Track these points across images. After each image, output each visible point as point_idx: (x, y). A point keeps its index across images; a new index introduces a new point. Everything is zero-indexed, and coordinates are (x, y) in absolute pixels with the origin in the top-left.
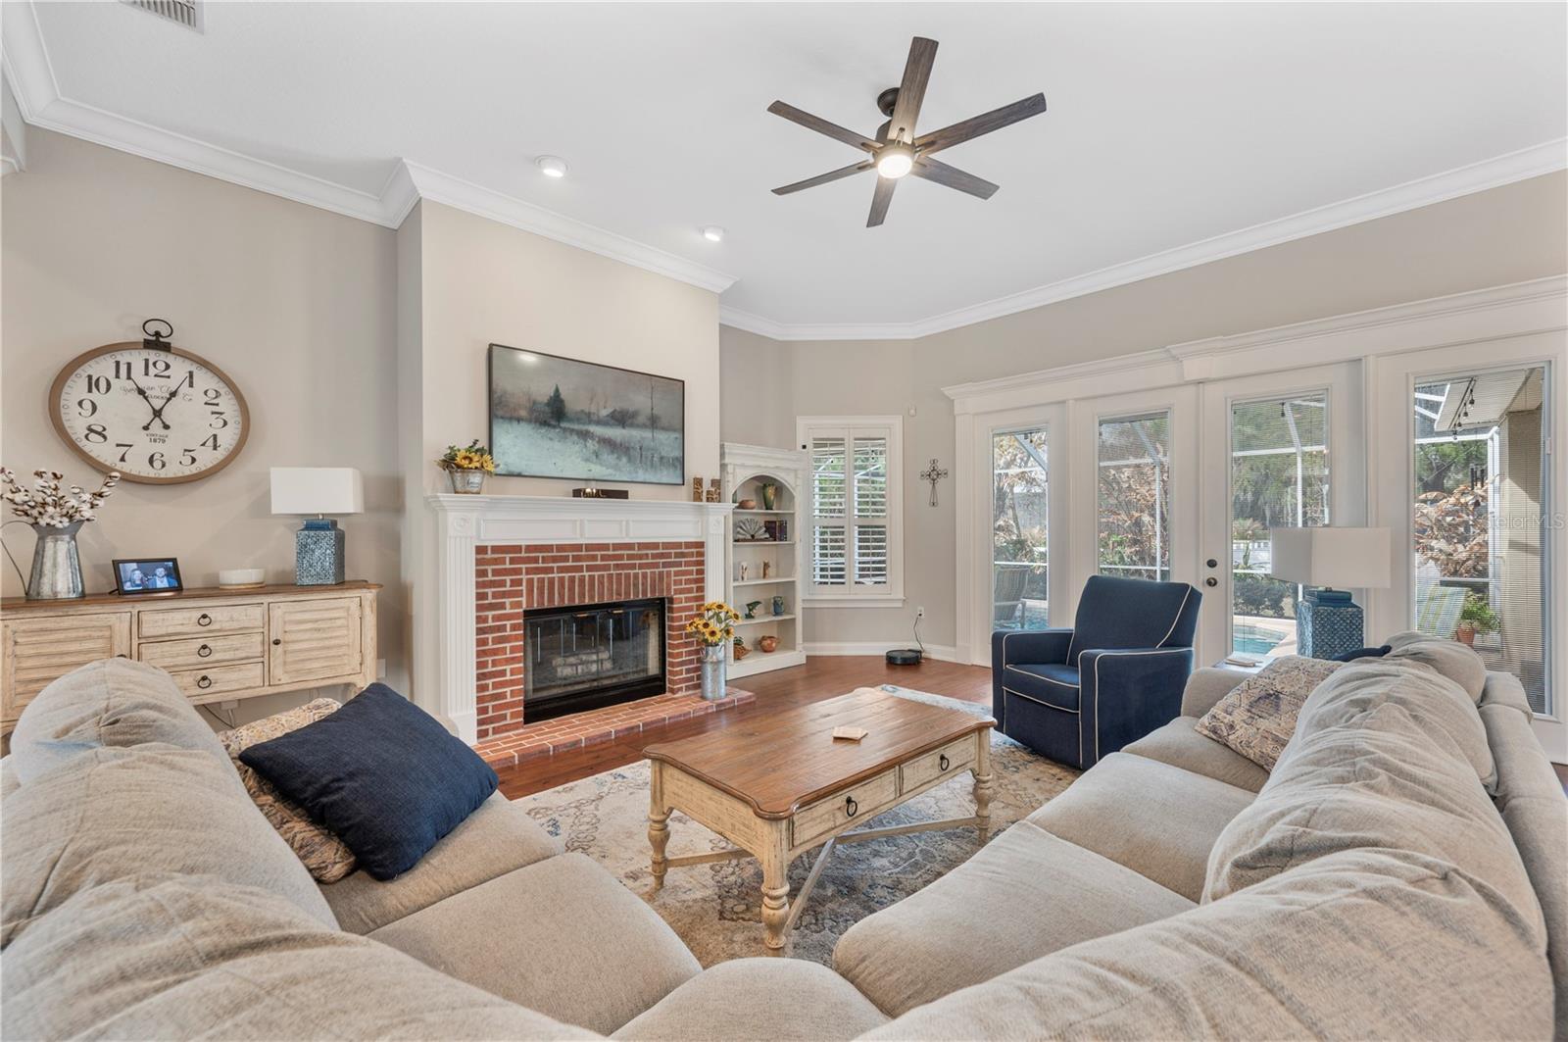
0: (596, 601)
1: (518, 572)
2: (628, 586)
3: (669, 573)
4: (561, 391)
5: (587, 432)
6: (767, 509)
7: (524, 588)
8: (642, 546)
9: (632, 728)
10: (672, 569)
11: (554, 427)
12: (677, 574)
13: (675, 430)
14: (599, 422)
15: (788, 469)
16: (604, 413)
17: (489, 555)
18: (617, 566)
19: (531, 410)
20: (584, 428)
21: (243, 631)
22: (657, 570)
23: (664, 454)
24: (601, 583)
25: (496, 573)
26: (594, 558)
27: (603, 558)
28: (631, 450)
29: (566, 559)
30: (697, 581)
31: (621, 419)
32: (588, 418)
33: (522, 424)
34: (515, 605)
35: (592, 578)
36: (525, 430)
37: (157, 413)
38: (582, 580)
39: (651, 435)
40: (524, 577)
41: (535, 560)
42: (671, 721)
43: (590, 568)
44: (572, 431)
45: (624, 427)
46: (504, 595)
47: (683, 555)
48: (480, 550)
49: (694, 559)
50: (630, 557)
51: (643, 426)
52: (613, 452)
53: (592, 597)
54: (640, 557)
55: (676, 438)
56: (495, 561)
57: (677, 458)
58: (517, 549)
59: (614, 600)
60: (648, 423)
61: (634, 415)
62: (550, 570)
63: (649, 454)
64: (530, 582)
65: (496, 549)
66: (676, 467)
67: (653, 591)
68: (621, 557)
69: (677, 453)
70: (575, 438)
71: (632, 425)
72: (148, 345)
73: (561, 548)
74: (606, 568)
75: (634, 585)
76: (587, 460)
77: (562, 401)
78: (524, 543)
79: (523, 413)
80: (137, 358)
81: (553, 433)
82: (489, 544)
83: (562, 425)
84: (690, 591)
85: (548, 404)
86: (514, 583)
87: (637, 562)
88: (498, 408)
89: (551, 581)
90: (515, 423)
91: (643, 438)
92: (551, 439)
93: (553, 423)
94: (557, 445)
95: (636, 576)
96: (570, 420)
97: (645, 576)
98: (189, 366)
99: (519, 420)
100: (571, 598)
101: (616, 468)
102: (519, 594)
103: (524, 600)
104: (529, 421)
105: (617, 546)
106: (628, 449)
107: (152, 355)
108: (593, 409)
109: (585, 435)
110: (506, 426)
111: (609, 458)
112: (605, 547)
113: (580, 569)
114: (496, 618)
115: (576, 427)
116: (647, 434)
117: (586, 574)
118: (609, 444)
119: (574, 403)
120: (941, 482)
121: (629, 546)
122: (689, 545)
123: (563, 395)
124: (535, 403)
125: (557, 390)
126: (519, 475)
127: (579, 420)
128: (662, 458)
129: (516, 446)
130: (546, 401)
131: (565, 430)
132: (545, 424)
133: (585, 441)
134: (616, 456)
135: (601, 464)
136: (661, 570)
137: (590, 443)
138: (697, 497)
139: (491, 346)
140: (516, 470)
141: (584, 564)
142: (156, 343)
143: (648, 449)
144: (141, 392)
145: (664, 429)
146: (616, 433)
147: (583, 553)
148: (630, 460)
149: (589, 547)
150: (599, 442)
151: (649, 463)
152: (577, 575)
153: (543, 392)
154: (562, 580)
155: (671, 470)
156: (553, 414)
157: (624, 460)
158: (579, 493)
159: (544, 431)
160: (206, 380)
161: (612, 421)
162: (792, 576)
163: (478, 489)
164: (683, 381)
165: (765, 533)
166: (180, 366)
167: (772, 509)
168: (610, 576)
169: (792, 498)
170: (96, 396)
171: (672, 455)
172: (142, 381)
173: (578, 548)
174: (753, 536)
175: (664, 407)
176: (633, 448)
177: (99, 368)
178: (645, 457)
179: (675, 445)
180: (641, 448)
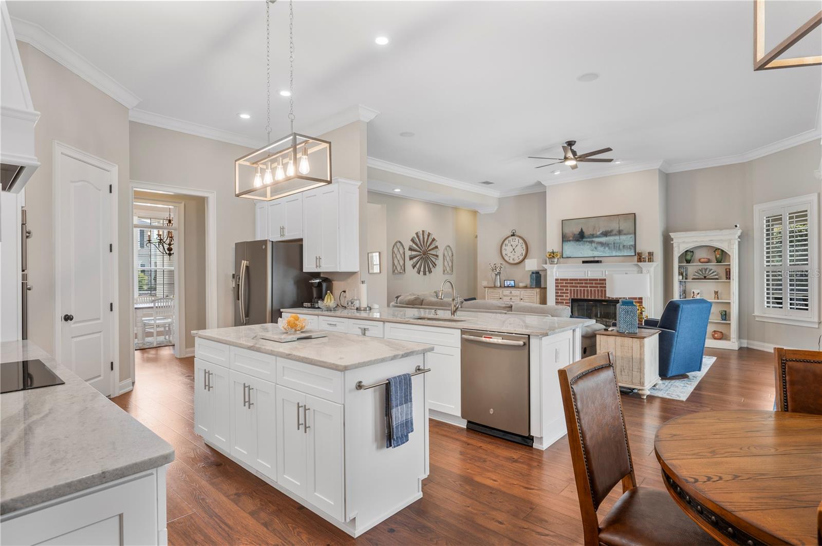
0: (593, 298)
1: (567, 286)
2: (605, 294)
5: (592, 241)
6: (717, 262)
7: (569, 291)
11: (580, 241)
13: (630, 234)
14: (597, 237)
16: (598, 233)
17: (559, 281)
18: (601, 287)
19: (573, 237)
20: (591, 240)
21: (516, 296)
23: (625, 244)
24: (595, 292)
25: (561, 286)
26: (592, 283)
27: (595, 283)
28: (610, 245)
29: (582, 283)
31: (605, 234)
32: (593, 236)
33: (571, 242)
34: (566, 296)
35: (591, 290)
36: (572, 243)
37: (514, 249)
38: (588, 290)
39: (618, 238)
40: (569, 288)
41: (573, 283)
43: (590, 287)
44: (587, 241)
45: (607, 237)
46: (563, 293)
48: (557, 280)
51: (616, 235)
52: (602, 246)
53: (591, 297)
55: (631, 237)
56: (561, 283)
57: (632, 245)
58: (567, 280)
59: (600, 298)
60: (617, 233)
61: (611, 231)
62: (577, 287)
63: (618, 245)
64: (571, 290)
65: (561, 280)
66: (631, 249)
69: (633, 243)
70: (588, 243)
71: (610, 236)
72: (512, 235)
73: (580, 280)
74: (597, 287)
76: (592, 250)
78: (569, 278)
79: (571, 238)
80: (510, 238)
81: (580, 243)
82: (559, 278)
83: (584, 240)
85: (579, 234)
86: (566, 290)
88: (565, 239)
89: (577, 290)
90: (568, 242)
91: (615, 240)
92: (580, 245)
93: (581, 240)
94: (582, 247)
96: (586, 238)
98: (518, 238)
99: (570, 241)
100: (584, 296)
101: (604, 252)
102: (568, 293)
103: (569, 295)
104: (573, 241)
106: (608, 244)
107: (513, 237)
108: (594, 233)
109: (591, 242)
110: (566, 243)
111: (600, 248)
112: (597, 280)
113: (587, 287)
114: (561, 299)
115: (589, 240)
116: (617, 238)
117: (589, 289)
118: (602, 244)
119: (587, 232)
123: (584, 231)
124: (575, 235)
125: (582, 229)
126: (570, 258)
127: (589, 237)
128: (624, 246)
129: (571, 249)
130: (578, 233)
131: (584, 241)
132: (578, 241)
133: (592, 244)
134: (603, 248)
135: (597, 251)
137: (593, 244)
138: (640, 260)
139: (562, 220)
140: (569, 256)
141: (589, 285)
142: (513, 235)
143: (617, 243)
144: (512, 245)
145: (625, 234)
146: (603, 239)
147: (588, 282)
148: (609, 248)
149: (590, 280)
150: (597, 244)
151: (618, 249)
152: (586, 289)
153: (577, 230)
154: (581, 290)
155: (629, 250)
156: (581, 237)
157: (607, 248)
158: (584, 262)
159: (577, 243)
160: (521, 241)
161: (602, 236)
162: (730, 300)
163: (556, 263)
164: (635, 214)
165: (716, 275)
166: (517, 238)
167: (721, 262)
168: (598, 290)
169: (730, 256)
170: (506, 248)
171: (629, 244)
172: (512, 243)
173: (587, 280)
174: (705, 277)
175: (626, 226)
176: (611, 244)
177: (507, 242)
178: (616, 246)
179: (631, 240)
180: (614, 243)
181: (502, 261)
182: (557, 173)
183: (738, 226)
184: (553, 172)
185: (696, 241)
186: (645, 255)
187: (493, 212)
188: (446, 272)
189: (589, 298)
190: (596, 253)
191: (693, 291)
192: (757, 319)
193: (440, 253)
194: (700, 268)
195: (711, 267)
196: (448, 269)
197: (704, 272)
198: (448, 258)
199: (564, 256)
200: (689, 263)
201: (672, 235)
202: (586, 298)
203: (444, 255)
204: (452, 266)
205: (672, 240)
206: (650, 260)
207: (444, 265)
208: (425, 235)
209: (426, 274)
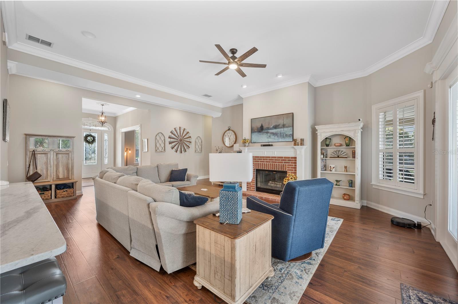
2: (275, 167)
3: (286, 165)
4: (263, 124)
5: (268, 132)
6: (346, 146)
8: (278, 157)
10: (287, 164)
11: (261, 132)
12: (288, 165)
13: (290, 127)
14: (271, 129)
15: (349, 130)
16: (271, 127)
18: (272, 162)
19: (257, 130)
20: (267, 131)
22: (282, 164)
23: (287, 134)
24: (269, 165)
26: (267, 160)
27: (269, 160)
29: (262, 159)
30: (294, 168)
31: (276, 127)
32: (268, 129)
35: (266, 164)
36: (256, 133)
37: (229, 138)
38: (264, 164)
39: (283, 129)
41: (256, 159)
43: (266, 162)
44: (265, 132)
45: (276, 129)
47: (290, 160)
49: (294, 162)
50: (275, 160)
51: (281, 128)
52: (273, 135)
54: (278, 160)
55: (291, 129)
57: (291, 134)
59: (271, 169)
60: (282, 127)
61: (279, 125)
62: (258, 161)
63: (283, 134)
66: (290, 137)
67: (281, 169)
68: (273, 160)
70: (265, 134)
71: (278, 128)
73: (261, 157)
74: (270, 162)
75: (276, 167)
76: (268, 138)
77: (263, 126)
78: (254, 156)
80: (228, 132)
81: (261, 133)
83: (263, 131)
84: (292, 170)
85: (260, 128)
87: (277, 161)
88: (253, 131)
90: (255, 133)
91: (281, 131)
94: (262, 136)
95: (277, 164)
96: (264, 130)
97: (279, 165)
99: (255, 132)
100: (262, 168)
101: (274, 139)
104: (257, 132)
105: (272, 157)
106: (277, 134)
107: (229, 131)
108: (269, 127)
109: (267, 133)
110: (253, 134)
111: (272, 137)
112: (269, 157)
113: (264, 162)
115: (266, 131)
116: (282, 129)
117: (265, 163)
118: (273, 134)
119: (265, 126)
121: (275, 157)
122: (292, 158)
123: (263, 125)
124: (258, 128)
125: (262, 124)
126: (255, 143)
127: (266, 130)
128: (286, 135)
129: (256, 137)
130: (260, 127)
131: (263, 132)
132: (260, 132)
133: (267, 134)
134: (274, 136)
136: (284, 164)
137: (268, 134)
138: (295, 145)
139: (251, 119)
140: (255, 142)
141: (265, 161)
143: (282, 133)
144: (228, 136)
145: (287, 127)
146: (274, 131)
147: (265, 158)
148: (277, 137)
149: (266, 157)
150: (270, 134)
151: (282, 136)
153: (259, 125)
154: (261, 163)
155: (289, 138)
156: (261, 129)
157: (276, 137)
158: (262, 145)
159: (259, 133)
160: (233, 133)
161: (273, 128)
162: (355, 172)
163: (247, 146)
164: (293, 113)
165: (345, 155)
166: (231, 132)
167: (349, 146)
168: (271, 164)
169: (355, 141)
170: (225, 137)
171: (289, 134)
172: (229, 134)
173: (264, 157)
174: (338, 156)
175: (287, 121)
176: (278, 134)
177: (226, 134)
179: (291, 131)
180: (280, 133)
181: (223, 146)
182: (245, 87)
183: (361, 120)
184: (242, 86)
185: (332, 131)
186: (299, 141)
187: (220, 116)
188: (197, 151)
189: (265, 169)
190: (270, 140)
191: (330, 165)
192: (374, 187)
193: (193, 140)
194: (335, 150)
195: (342, 150)
196: (198, 150)
197: (338, 153)
198: (199, 144)
199: (252, 142)
200: (328, 146)
201: (317, 127)
202: (263, 169)
203: (196, 142)
204: (201, 148)
205: (317, 130)
206: (302, 144)
207: (196, 147)
208: (181, 130)
209: (181, 153)
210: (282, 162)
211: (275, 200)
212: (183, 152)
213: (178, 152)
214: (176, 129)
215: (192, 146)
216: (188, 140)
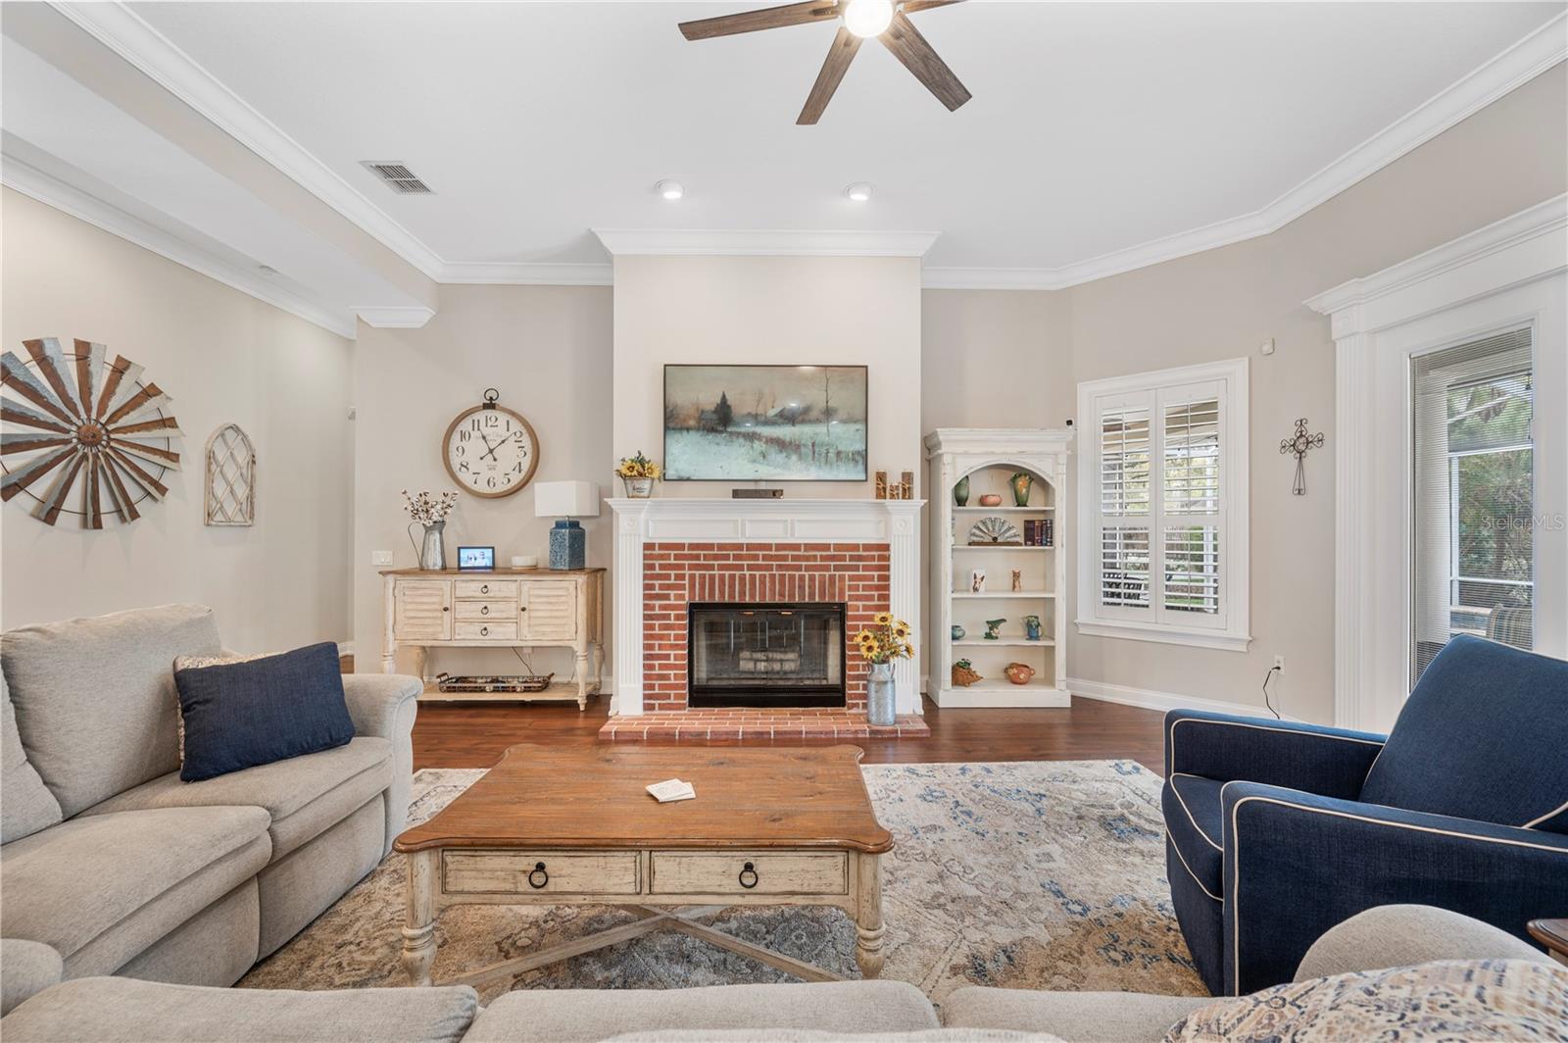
0: (758, 600)
1: (681, 567)
2: (792, 588)
3: (842, 578)
4: (727, 397)
5: (754, 434)
6: (1019, 505)
7: (686, 582)
8: (809, 547)
9: (762, 733)
10: (847, 573)
11: (721, 432)
12: (851, 578)
13: (855, 422)
14: (768, 422)
16: (772, 413)
17: (657, 552)
18: (780, 567)
19: (700, 419)
20: (750, 430)
21: (505, 599)
22: (827, 574)
23: (840, 448)
24: (763, 583)
25: (662, 567)
26: (756, 557)
27: (765, 558)
28: (802, 448)
29: (727, 557)
30: (878, 588)
31: (789, 418)
32: (755, 419)
33: (692, 433)
34: (678, 597)
35: (753, 577)
36: (694, 437)
37: (491, 451)
38: (742, 578)
39: (825, 429)
40: (687, 572)
41: (697, 557)
42: (810, 736)
43: (750, 568)
44: (738, 434)
45: (793, 425)
46: (669, 587)
47: (860, 558)
48: (648, 546)
49: (876, 563)
50: (795, 558)
51: (817, 421)
52: (781, 452)
53: (753, 596)
54: (807, 558)
55: (857, 430)
56: (662, 557)
57: (859, 453)
58: (681, 546)
59: (777, 600)
60: (822, 417)
61: (806, 411)
62: (712, 568)
63: (823, 450)
64: (692, 577)
65: (662, 546)
66: (857, 462)
67: (822, 594)
68: (785, 558)
69: (860, 447)
70: (741, 440)
71: (803, 422)
72: (486, 406)
73: (721, 547)
74: (769, 568)
75: (800, 587)
76: (754, 461)
77: (729, 407)
78: (687, 541)
79: (692, 423)
80: (481, 416)
81: (720, 438)
82: (657, 541)
83: (729, 430)
84: (870, 598)
85: (716, 411)
86: (677, 577)
87: (804, 563)
88: (672, 422)
89: (712, 577)
90: (685, 433)
91: (816, 434)
92: (718, 444)
93: (720, 428)
94: (723, 449)
95: (802, 578)
96: (737, 425)
97: (812, 579)
98: (507, 417)
99: (688, 429)
100: (732, 595)
101: (785, 467)
102: (682, 587)
103: (686, 593)
104: (698, 429)
105: (780, 547)
106: (798, 447)
107: (489, 413)
108: (760, 411)
109: (751, 437)
110: (677, 436)
111: (776, 457)
112: (767, 547)
113: (740, 568)
114: (662, 607)
115: (743, 430)
116: (822, 429)
117: (747, 573)
118: (781, 444)
119: (740, 406)
120: (1312, 454)
121: (796, 547)
122: (867, 547)
123: (730, 402)
124: (703, 412)
125: (724, 397)
126: (688, 480)
127: (745, 423)
128: (839, 453)
129: (690, 454)
130: (713, 409)
131: (731, 434)
132: (712, 430)
133: (752, 442)
134: (784, 454)
135: (768, 465)
136: (833, 573)
137: (756, 444)
138: (881, 493)
139: (665, 366)
140: (685, 475)
141: (745, 563)
142: (490, 405)
143: (822, 445)
144: (484, 438)
145: (841, 421)
146: (785, 432)
147: (745, 552)
148: (800, 458)
149: (750, 547)
150: (766, 442)
151: (823, 460)
152: (738, 573)
153: (709, 400)
154: (722, 577)
155: (851, 465)
156: (720, 420)
157: (794, 457)
158: (736, 494)
159: (711, 437)
160: (515, 426)
161: (781, 420)
162: (1053, 592)
163: (646, 493)
164: (866, 367)
166: (503, 418)
167: (1025, 505)
168: (773, 577)
169: (1054, 490)
170: (464, 444)
171: (852, 449)
172: (486, 431)
173: (739, 547)
174: (995, 539)
175: (842, 397)
176: (804, 445)
177: (466, 425)
178: (817, 452)
179: (858, 437)
180: (813, 445)
181: (451, 488)
182: (672, 195)
184: (658, 187)
185: (993, 453)
186: (894, 480)
187: (419, 326)
188: (219, 517)
189: (747, 600)
190: (765, 471)
191: (974, 572)
192: (1082, 631)
193: (190, 443)
194: (983, 517)
195: (1003, 517)
196: (231, 508)
197: (991, 528)
198: (231, 472)
199: (671, 473)
200: (964, 505)
201: (943, 434)
202: (737, 600)
203: (210, 457)
204: (251, 498)
205: (938, 445)
206: (907, 493)
207: (210, 492)
208: (94, 367)
209: (98, 525)
210: (827, 568)
211: (826, 733)
212: (107, 520)
213: (68, 520)
214: (49, 351)
215: (186, 482)
216: (154, 438)
